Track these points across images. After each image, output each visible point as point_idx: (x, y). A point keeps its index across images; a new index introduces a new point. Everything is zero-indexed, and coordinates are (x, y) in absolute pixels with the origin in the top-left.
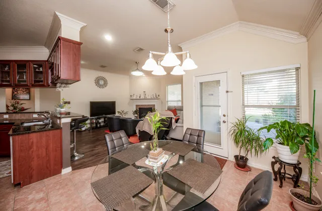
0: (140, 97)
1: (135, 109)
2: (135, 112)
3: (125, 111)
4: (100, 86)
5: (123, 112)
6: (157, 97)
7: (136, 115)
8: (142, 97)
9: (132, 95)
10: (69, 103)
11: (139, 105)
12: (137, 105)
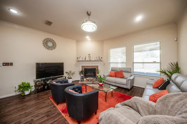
0: (85, 59)
1: (81, 70)
2: (81, 72)
3: (72, 71)
4: (48, 48)
5: (70, 72)
6: (100, 60)
7: (82, 75)
8: (87, 59)
9: (79, 57)
10: (11, 64)
11: (84, 66)
12: (82, 66)
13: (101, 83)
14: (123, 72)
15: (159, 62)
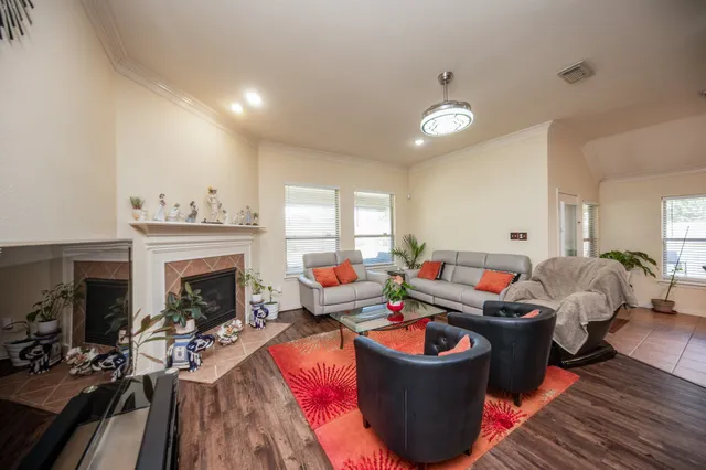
11: (181, 264)
12: (170, 267)
13: (397, 303)
14: (353, 266)
15: (389, 233)
